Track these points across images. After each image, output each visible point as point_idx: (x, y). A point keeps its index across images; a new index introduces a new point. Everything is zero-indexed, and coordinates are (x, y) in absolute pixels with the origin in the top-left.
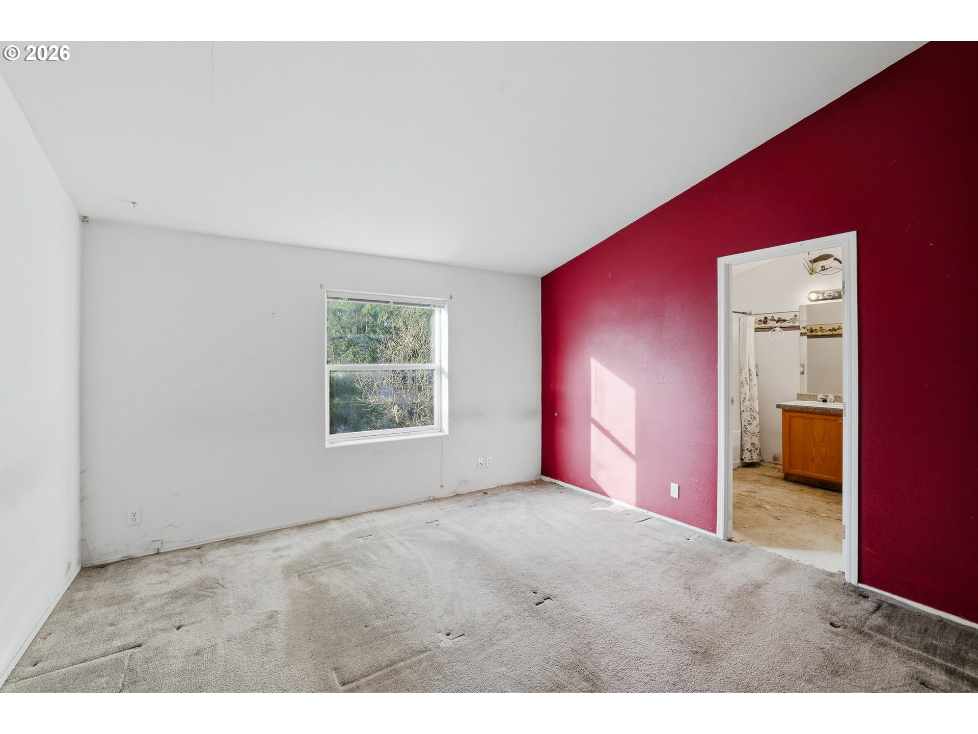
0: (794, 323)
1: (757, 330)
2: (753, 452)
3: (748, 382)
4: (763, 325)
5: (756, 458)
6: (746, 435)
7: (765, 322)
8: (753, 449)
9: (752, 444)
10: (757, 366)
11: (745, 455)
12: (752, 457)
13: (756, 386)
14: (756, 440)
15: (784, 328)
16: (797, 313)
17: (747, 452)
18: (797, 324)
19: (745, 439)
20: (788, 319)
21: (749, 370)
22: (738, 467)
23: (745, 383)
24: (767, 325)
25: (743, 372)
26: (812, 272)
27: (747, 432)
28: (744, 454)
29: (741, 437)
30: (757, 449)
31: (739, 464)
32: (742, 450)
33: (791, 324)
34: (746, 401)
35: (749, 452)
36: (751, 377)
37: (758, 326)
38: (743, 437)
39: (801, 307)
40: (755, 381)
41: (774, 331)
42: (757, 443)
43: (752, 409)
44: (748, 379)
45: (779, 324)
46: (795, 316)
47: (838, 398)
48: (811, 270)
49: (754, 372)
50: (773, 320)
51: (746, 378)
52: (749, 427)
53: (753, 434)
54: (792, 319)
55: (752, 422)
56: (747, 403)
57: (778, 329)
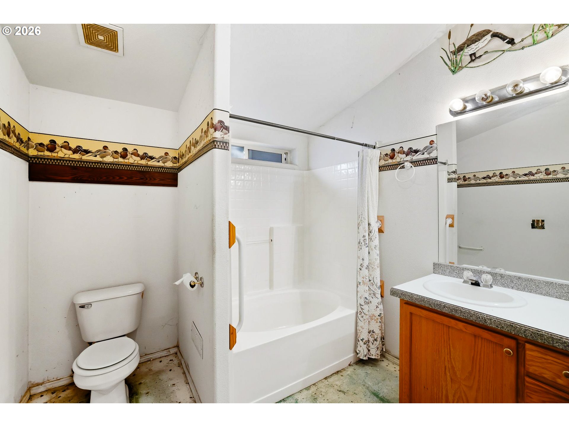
0: (429, 154)
1: (382, 168)
2: (370, 344)
3: (367, 242)
4: (390, 161)
5: (375, 354)
6: (362, 319)
7: (392, 158)
8: (371, 340)
9: (369, 333)
10: (380, 219)
11: (359, 348)
12: (369, 351)
13: (378, 248)
14: (376, 327)
15: (416, 163)
16: (434, 138)
17: (361, 343)
18: (433, 155)
19: (360, 324)
20: (421, 148)
21: (369, 224)
22: (350, 365)
23: (363, 243)
24: (394, 161)
25: (361, 227)
26: (455, 68)
27: (363, 314)
28: (359, 346)
29: (357, 320)
30: (376, 340)
31: (352, 361)
32: (357, 340)
33: (426, 156)
34: (364, 269)
35: (365, 344)
36: (371, 235)
37: (383, 163)
38: (358, 321)
39: (440, 127)
40: (376, 242)
41: (403, 167)
42: (377, 331)
43: (372, 281)
44: (367, 237)
45: (409, 158)
46: (432, 142)
47: (499, 278)
48: (453, 64)
49: (375, 226)
50: (402, 152)
51: (364, 236)
52: (366, 307)
53: (372, 317)
54: (427, 147)
55: (371, 299)
56: (365, 272)
57: (407, 165)
